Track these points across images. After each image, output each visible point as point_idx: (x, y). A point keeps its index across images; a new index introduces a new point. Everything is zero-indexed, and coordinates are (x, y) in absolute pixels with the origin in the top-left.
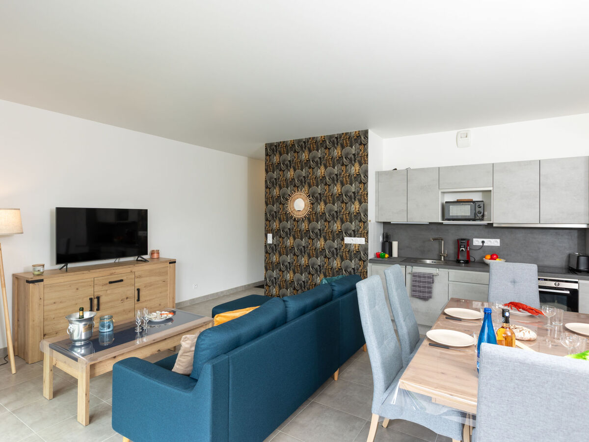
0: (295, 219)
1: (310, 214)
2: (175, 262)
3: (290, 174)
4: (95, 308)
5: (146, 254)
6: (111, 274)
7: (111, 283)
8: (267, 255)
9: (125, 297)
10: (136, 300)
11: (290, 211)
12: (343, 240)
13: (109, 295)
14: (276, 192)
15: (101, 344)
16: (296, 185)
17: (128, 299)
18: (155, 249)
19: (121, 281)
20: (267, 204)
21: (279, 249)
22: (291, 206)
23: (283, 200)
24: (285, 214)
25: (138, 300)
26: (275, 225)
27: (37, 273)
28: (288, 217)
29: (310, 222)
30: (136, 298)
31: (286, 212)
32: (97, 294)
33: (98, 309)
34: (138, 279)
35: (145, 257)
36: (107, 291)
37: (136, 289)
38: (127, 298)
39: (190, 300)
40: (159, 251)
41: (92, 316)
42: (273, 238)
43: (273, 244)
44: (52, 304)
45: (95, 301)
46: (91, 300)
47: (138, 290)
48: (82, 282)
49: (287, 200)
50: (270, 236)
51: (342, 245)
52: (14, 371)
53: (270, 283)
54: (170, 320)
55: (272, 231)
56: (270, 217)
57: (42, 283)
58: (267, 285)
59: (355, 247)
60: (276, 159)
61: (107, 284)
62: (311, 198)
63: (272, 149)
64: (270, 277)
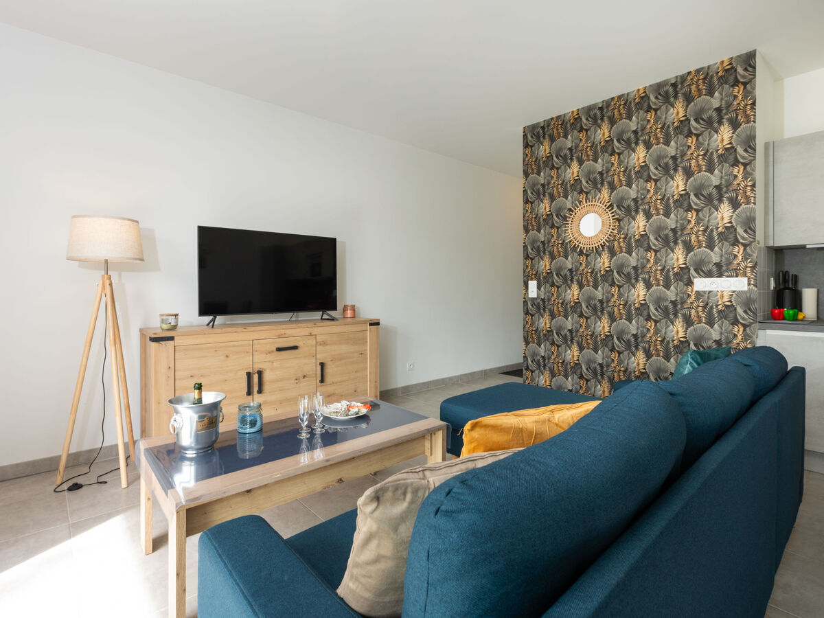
0: (581, 251)
1: (612, 239)
2: (378, 324)
3: (573, 170)
4: (256, 388)
5: (335, 308)
6: (280, 336)
7: (279, 349)
8: (529, 318)
9: (301, 375)
10: (318, 381)
11: (572, 238)
12: (690, 283)
13: (276, 370)
14: (545, 207)
15: (241, 456)
16: (583, 190)
17: (306, 379)
18: (349, 303)
19: (295, 348)
20: (527, 230)
21: (549, 307)
22: (574, 230)
23: (558, 220)
24: (562, 244)
25: (322, 381)
26: (544, 265)
27: (165, 326)
28: (570, 249)
29: (612, 253)
30: (319, 378)
31: (564, 241)
32: (258, 367)
33: (260, 391)
34: (321, 347)
35: (332, 313)
36: (273, 362)
37: (318, 363)
38: (304, 377)
39: (403, 387)
40: (354, 306)
41: (219, 399)
42: (539, 288)
43: (538, 297)
44: (188, 378)
45: (256, 378)
46: (249, 375)
47: (322, 365)
48: (234, 346)
49: (565, 218)
50: (533, 285)
51: (689, 296)
52: (124, 484)
53: (532, 366)
54: (364, 418)
55: (537, 276)
56: (533, 252)
57: (172, 342)
58: (527, 369)
59: (722, 296)
60: (544, 150)
61: (273, 351)
62: (615, 208)
63: (535, 134)
64: (534, 355)
